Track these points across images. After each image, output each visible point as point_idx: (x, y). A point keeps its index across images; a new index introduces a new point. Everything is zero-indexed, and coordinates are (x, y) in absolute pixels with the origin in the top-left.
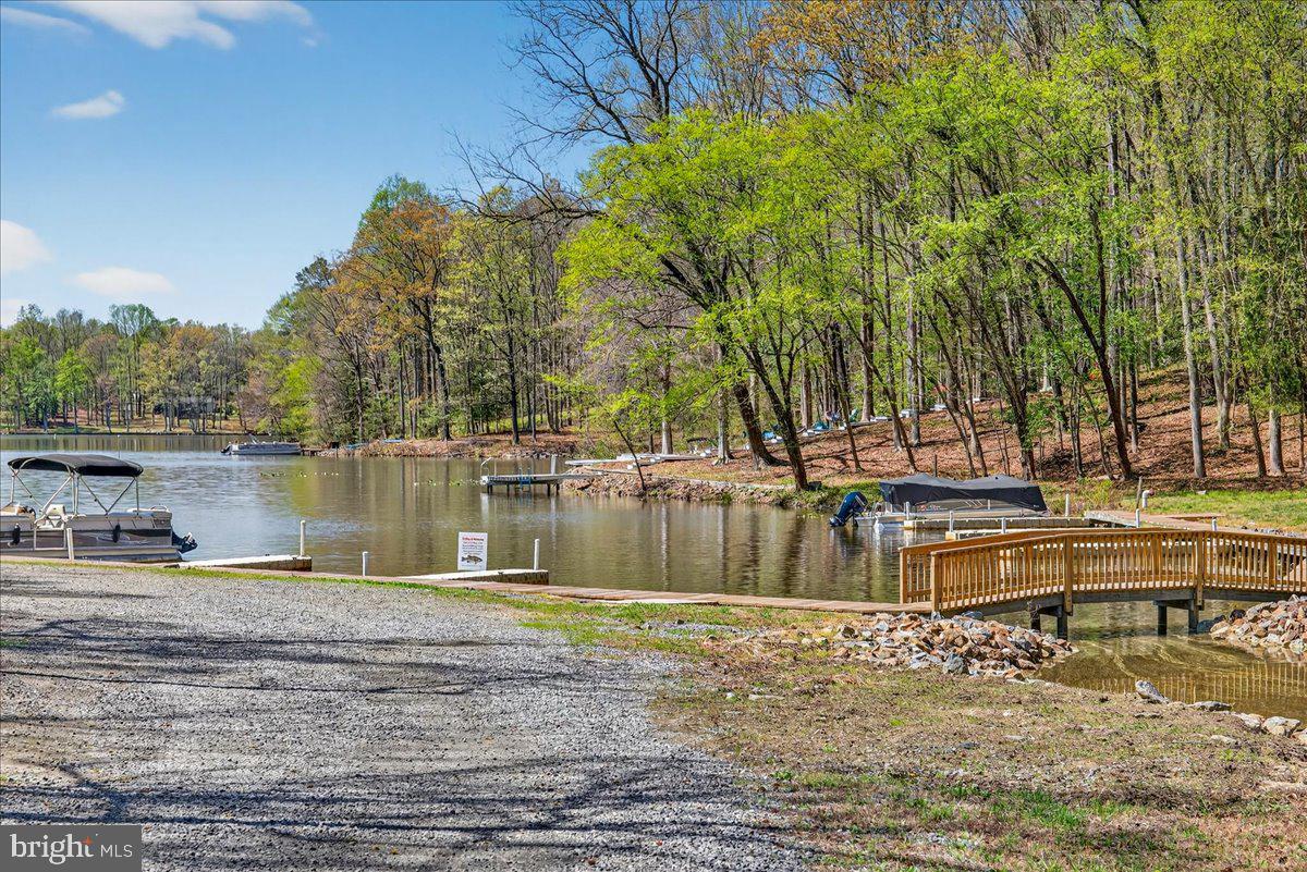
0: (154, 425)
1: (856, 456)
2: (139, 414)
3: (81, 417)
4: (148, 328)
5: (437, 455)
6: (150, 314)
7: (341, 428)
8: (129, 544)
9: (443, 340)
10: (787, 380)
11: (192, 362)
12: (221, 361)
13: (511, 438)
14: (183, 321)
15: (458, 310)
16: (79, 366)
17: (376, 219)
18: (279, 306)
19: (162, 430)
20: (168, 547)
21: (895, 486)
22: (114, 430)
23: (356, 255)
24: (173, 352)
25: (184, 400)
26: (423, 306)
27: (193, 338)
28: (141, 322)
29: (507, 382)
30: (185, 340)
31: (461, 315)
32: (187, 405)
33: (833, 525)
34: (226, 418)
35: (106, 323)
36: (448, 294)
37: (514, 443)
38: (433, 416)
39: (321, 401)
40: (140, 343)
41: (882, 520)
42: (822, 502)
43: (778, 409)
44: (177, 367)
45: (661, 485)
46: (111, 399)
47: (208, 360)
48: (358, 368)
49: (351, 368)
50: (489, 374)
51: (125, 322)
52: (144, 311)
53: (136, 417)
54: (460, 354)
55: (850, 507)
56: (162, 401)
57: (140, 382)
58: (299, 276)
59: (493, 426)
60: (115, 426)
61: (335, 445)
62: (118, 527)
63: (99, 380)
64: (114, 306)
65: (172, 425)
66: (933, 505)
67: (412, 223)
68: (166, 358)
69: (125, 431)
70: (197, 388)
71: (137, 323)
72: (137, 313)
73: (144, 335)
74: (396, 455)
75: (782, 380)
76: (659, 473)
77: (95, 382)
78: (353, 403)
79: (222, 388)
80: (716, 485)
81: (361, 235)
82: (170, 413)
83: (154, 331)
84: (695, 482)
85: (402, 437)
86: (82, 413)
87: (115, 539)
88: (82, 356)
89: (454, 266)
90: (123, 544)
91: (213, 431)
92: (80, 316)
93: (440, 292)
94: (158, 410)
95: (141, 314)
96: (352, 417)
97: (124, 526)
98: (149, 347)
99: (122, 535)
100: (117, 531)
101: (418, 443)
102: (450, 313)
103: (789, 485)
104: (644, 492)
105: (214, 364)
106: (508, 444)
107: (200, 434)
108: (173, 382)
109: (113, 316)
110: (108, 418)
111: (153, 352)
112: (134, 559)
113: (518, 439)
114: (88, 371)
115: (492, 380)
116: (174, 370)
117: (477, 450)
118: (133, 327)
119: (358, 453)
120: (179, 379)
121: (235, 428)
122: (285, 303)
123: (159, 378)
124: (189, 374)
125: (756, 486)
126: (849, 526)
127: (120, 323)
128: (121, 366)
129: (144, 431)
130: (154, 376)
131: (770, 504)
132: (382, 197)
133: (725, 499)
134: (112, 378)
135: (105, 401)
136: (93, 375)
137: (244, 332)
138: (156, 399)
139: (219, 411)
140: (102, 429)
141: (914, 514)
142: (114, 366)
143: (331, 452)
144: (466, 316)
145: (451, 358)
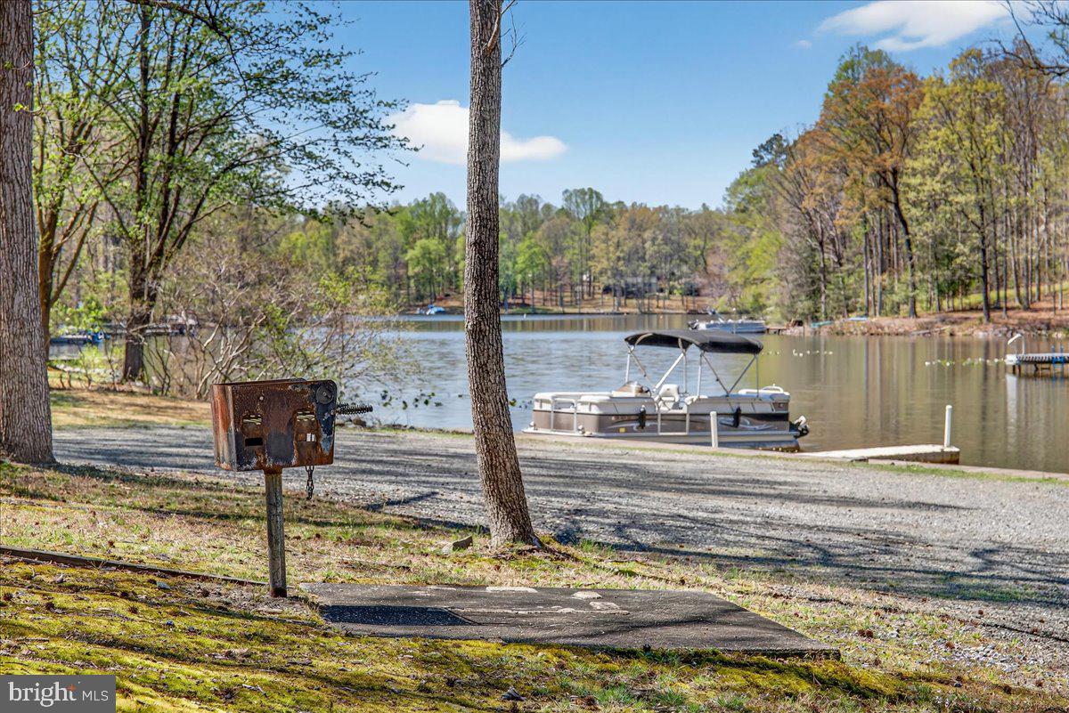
0: (603, 305)
2: (589, 294)
3: (535, 296)
4: (598, 211)
5: (905, 334)
6: (598, 196)
7: (804, 305)
8: (750, 429)
9: (912, 213)
11: (639, 242)
12: (666, 241)
13: (981, 315)
14: (628, 204)
15: (929, 180)
16: (536, 249)
17: (843, 89)
18: (737, 183)
19: (610, 310)
20: (786, 435)
22: (567, 310)
23: (823, 126)
24: (621, 233)
25: (630, 280)
26: (889, 179)
27: (639, 219)
28: (591, 205)
29: (978, 256)
30: (633, 222)
31: (932, 185)
32: (634, 285)
34: (669, 299)
35: (560, 207)
36: (917, 165)
37: (985, 321)
38: (900, 293)
39: (782, 278)
40: (590, 226)
44: (626, 249)
46: (566, 280)
47: (654, 239)
48: (821, 244)
49: (815, 244)
50: (960, 248)
51: (578, 206)
52: (594, 194)
53: (586, 297)
54: (928, 226)
56: (611, 282)
57: (590, 263)
58: (756, 153)
59: (957, 302)
60: (567, 306)
61: (800, 323)
62: (739, 410)
63: (554, 262)
64: (566, 191)
65: (619, 305)
67: (878, 91)
68: (616, 240)
69: (577, 311)
70: (644, 268)
71: (588, 207)
72: (587, 197)
73: (594, 217)
74: (864, 334)
77: (550, 264)
78: (814, 281)
79: (665, 269)
81: (827, 105)
82: (618, 294)
83: (602, 213)
85: (867, 315)
86: (538, 294)
87: (736, 423)
88: (540, 239)
89: (923, 135)
90: (743, 429)
91: (657, 310)
92: (536, 202)
93: (909, 163)
94: (607, 290)
95: (591, 197)
96: (814, 294)
97: (744, 411)
98: (599, 229)
99: (742, 419)
100: (737, 415)
101: (885, 321)
102: (921, 185)
105: (659, 245)
106: (978, 322)
107: (645, 313)
108: (621, 262)
109: (566, 200)
110: (562, 298)
111: (603, 234)
112: (754, 446)
113: (989, 316)
114: (545, 254)
115: (963, 254)
116: (622, 251)
117: (947, 328)
118: (584, 212)
119: (824, 332)
120: (628, 260)
121: (678, 308)
123: (608, 259)
124: (637, 255)
127: (573, 207)
128: (574, 248)
129: (594, 311)
130: (604, 257)
132: (849, 66)
134: (566, 260)
135: (559, 283)
136: (549, 258)
137: (686, 213)
138: (605, 280)
139: (662, 290)
140: (556, 309)
142: (568, 248)
143: (797, 330)
144: (938, 187)
145: (922, 232)
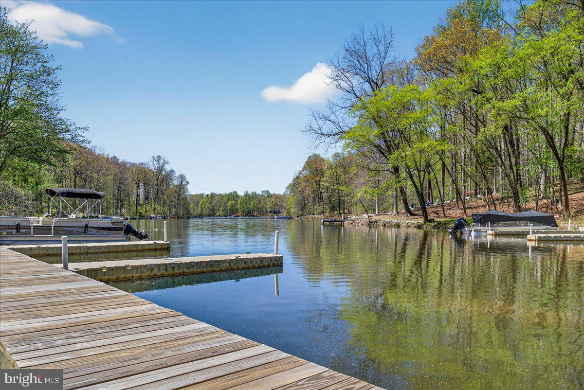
1: (444, 212)
2: (266, 213)
7: (300, 213)
8: (96, 234)
9: (323, 190)
10: (422, 182)
11: (277, 202)
13: (338, 215)
16: (255, 203)
20: (120, 237)
21: (482, 215)
22: (262, 216)
24: (273, 200)
26: (318, 183)
29: (338, 201)
30: (276, 197)
31: (327, 184)
32: (276, 211)
33: (451, 233)
35: (261, 194)
36: (324, 179)
39: (296, 207)
40: (267, 198)
41: (475, 231)
42: (435, 226)
43: (418, 193)
45: (376, 221)
46: (261, 210)
48: (304, 199)
49: (302, 199)
51: (264, 194)
52: (268, 191)
55: (460, 225)
57: (267, 206)
61: (298, 217)
64: (262, 190)
65: (273, 215)
66: (501, 224)
67: (316, 163)
69: (264, 216)
75: (420, 182)
76: (375, 218)
78: (303, 207)
80: (394, 221)
83: (270, 196)
84: (387, 220)
87: (86, 231)
88: (256, 201)
89: (325, 172)
90: (91, 234)
92: (256, 193)
93: (322, 179)
94: (270, 212)
96: (302, 210)
97: (90, 225)
98: (269, 199)
99: (90, 229)
100: (86, 227)
101: (316, 216)
102: (324, 184)
103: (421, 221)
104: (370, 224)
108: (273, 206)
115: (334, 200)
116: (273, 203)
118: (266, 195)
119: (303, 218)
122: (290, 185)
124: (276, 204)
125: (408, 221)
126: (458, 234)
128: (263, 203)
129: (267, 216)
130: (269, 205)
131: (414, 227)
132: (309, 157)
133: (398, 226)
134: (261, 205)
136: (258, 205)
138: (270, 210)
140: (259, 216)
141: (492, 228)
145: (325, 195)
